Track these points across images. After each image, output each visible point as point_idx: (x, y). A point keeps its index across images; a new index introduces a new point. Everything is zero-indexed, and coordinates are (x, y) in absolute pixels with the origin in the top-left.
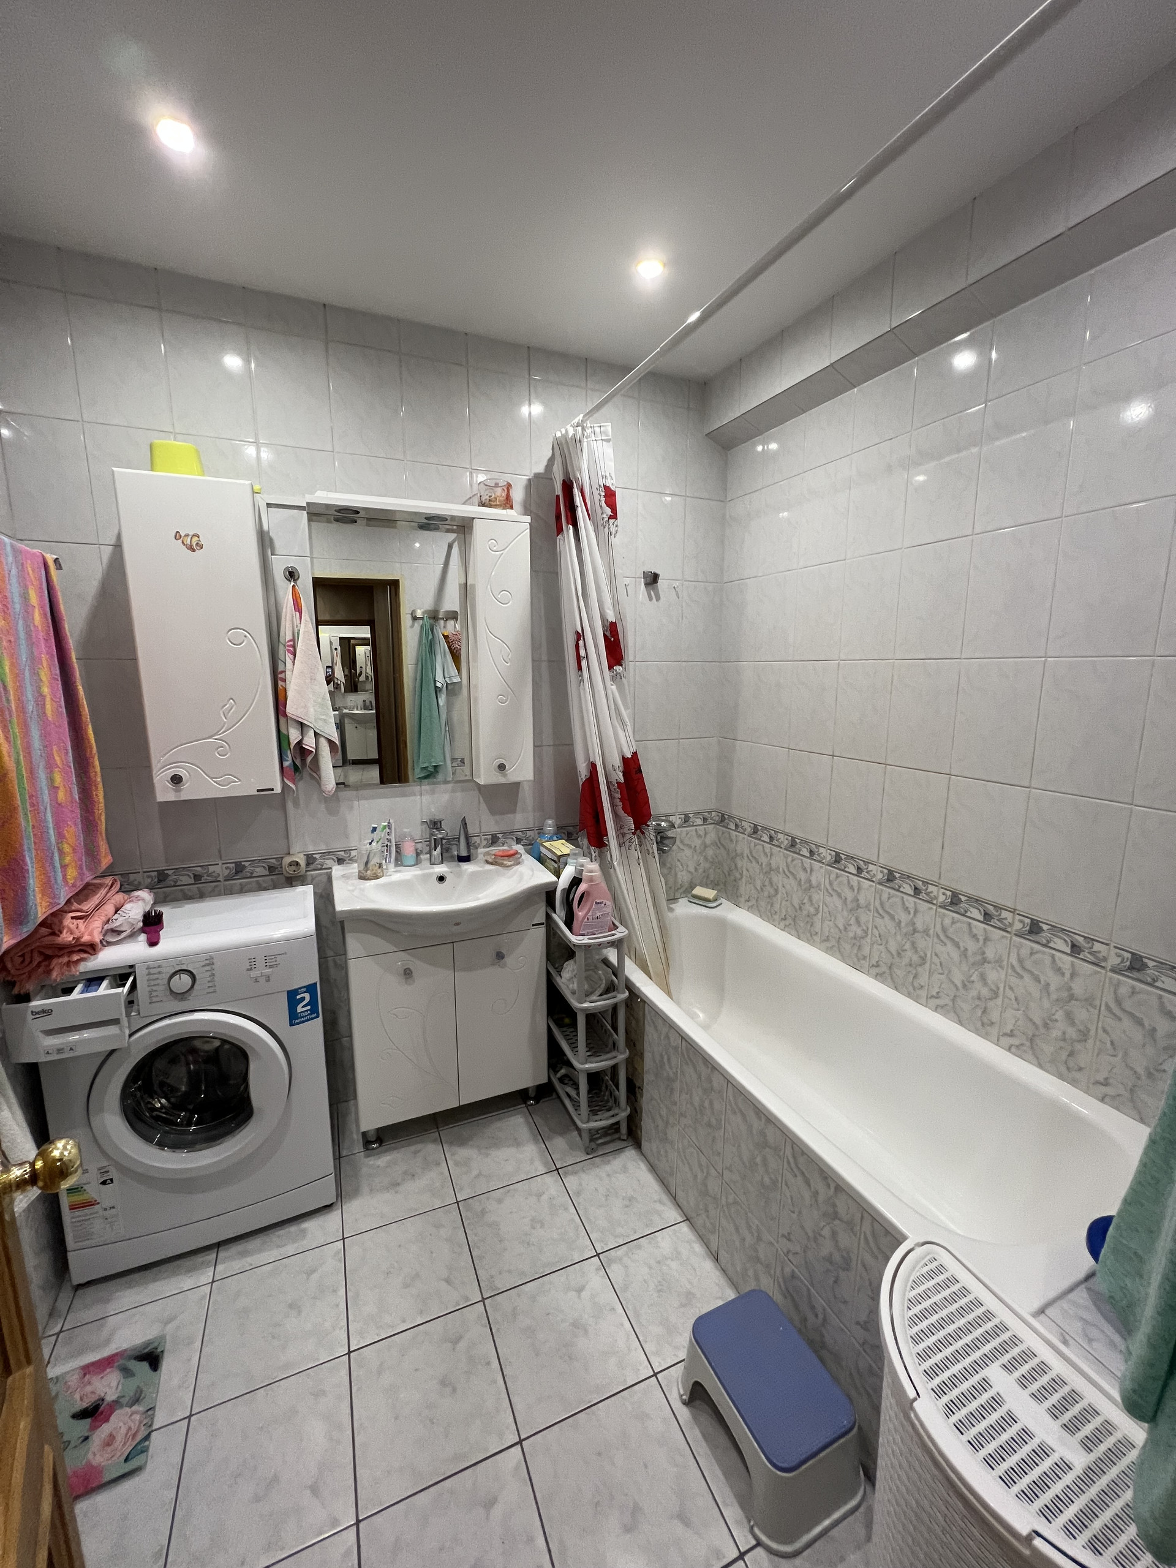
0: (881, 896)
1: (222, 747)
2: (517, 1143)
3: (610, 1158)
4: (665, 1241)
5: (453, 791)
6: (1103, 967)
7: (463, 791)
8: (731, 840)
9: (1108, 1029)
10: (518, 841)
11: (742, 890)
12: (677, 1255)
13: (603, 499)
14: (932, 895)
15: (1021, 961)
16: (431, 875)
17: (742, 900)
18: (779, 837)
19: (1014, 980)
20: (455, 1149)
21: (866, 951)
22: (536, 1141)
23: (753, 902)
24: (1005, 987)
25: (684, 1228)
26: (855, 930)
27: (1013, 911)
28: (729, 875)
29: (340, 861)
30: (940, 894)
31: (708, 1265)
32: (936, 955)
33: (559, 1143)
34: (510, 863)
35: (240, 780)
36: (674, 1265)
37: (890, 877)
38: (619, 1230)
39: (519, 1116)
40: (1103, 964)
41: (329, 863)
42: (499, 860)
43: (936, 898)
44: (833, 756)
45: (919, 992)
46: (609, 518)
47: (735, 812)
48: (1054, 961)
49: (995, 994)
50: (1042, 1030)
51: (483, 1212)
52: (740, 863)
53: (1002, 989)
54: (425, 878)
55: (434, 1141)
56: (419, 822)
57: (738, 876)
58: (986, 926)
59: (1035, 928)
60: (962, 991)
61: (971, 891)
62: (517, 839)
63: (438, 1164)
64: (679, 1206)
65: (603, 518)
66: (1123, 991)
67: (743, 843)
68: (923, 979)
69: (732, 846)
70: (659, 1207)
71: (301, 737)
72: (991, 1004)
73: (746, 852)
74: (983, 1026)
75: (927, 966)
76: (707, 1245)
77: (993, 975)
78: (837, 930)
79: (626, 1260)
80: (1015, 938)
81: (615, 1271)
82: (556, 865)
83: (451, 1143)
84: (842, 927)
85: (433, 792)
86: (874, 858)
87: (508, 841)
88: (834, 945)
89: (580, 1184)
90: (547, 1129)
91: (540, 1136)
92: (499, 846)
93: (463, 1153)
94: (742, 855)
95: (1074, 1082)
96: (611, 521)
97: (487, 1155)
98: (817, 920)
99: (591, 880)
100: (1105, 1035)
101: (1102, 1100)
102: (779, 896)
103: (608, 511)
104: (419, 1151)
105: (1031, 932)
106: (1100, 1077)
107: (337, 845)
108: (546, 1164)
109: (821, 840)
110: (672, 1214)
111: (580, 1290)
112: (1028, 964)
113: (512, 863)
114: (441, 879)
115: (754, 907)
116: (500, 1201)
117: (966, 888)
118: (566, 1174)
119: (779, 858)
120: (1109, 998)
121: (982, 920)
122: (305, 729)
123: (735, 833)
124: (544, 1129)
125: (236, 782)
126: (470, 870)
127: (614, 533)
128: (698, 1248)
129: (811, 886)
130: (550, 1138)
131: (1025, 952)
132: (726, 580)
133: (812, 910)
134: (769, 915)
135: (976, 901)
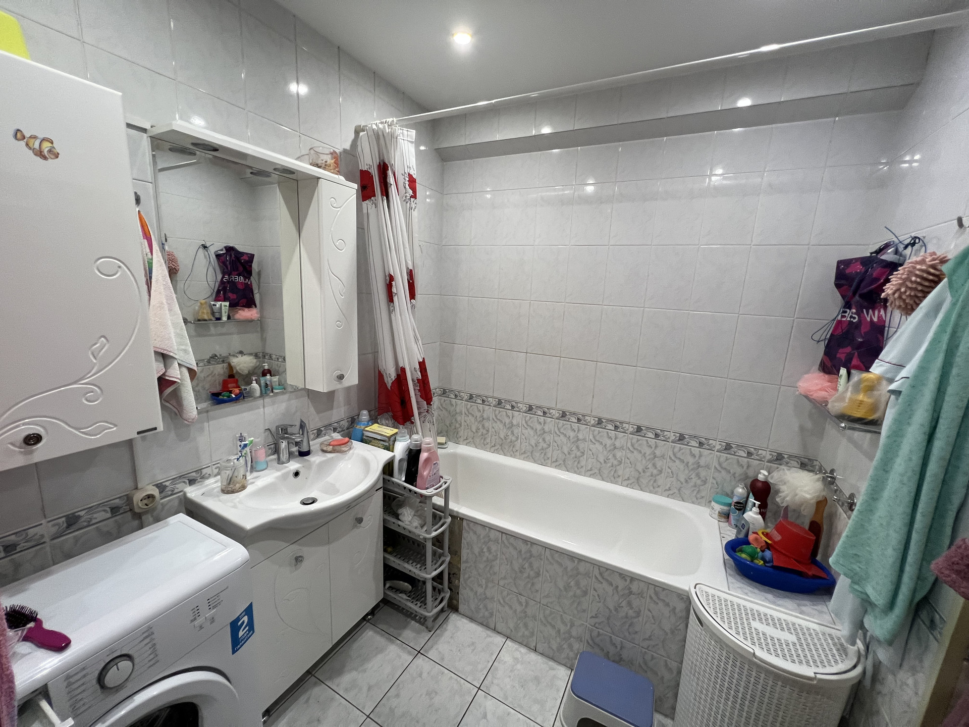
0: (558, 425)
1: (92, 392)
2: (380, 650)
3: (445, 626)
4: (505, 656)
5: (289, 400)
6: (668, 441)
7: (297, 398)
8: (452, 405)
9: (670, 466)
10: (335, 430)
11: (461, 433)
12: (516, 659)
13: (407, 183)
14: (587, 421)
15: (632, 445)
16: (288, 473)
17: (461, 439)
18: (489, 400)
19: (629, 455)
20: (337, 681)
21: (549, 455)
22: (392, 642)
23: (470, 440)
24: (625, 458)
25: (509, 643)
26: (542, 445)
27: (629, 423)
28: (450, 426)
29: (192, 482)
30: (592, 420)
31: (533, 656)
32: (590, 450)
33: (408, 634)
34: (346, 449)
35: (115, 426)
36: (519, 666)
37: (564, 415)
38: (480, 667)
39: (367, 631)
40: (668, 440)
41: (180, 486)
42: (337, 448)
43: (590, 422)
44: (527, 353)
45: (581, 470)
46: (411, 197)
47: (455, 387)
48: (648, 443)
49: (620, 463)
50: (642, 474)
51: (392, 710)
52: (459, 418)
53: (623, 460)
54: (284, 477)
55: (315, 684)
56: (263, 430)
57: (458, 425)
58: (616, 432)
59: (639, 429)
60: (604, 465)
61: (609, 417)
62: (334, 429)
63: (332, 699)
64: (499, 633)
65: (406, 197)
66: (676, 450)
67: (461, 406)
68: (583, 463)
69: (452, 409)
70: (489, 639)
71: (164, 370)
72: (618, 467)
73: (464, 410)
74: (614, 478)
75: (585, 456)
76: (527, 646)
77: (619, 454)
78: (531, 447)
79: (495, 681)
80: (630, 435)
81: (494, 691)
82: (388, 444)
83: (331, 678)
84: (534, 445)
85: (273, 403)
86: (554, 406)
87: (328, 431)
88: (529, 456)
89: (440, 652)
90: (393, 630)
91: (393, 637)
92: (323, 437)
93: (346, 679)
94: (461, 413)
95: (656, 493)
96: (412, 199)
97: (365, 671)
98: (518, 444)
99: (428, 450)
100: (669, 469)
101: (668, 497)
102: (490, 434)
103: (411, 192)
104: (309, 699)
105: (637, 431)
106: (667, 488)
107: (188, 468)
108: (410, 653)
109: (520, 399)
110: (499, 640)
111: (485, 716)
112: (636, 446)
113: (347, 449)
114: (297, 474)
115: (469, 442)
116: (397, 696)
117: (605, 415)
118: (427, 651)
119: (489, 412)
120: (671, 453)
121: (613, 429)
122: (169, 361)
123: (454, 400)
124: (391, 630)
125: (112, 428)
126: (317, 462)
127: (413, 208)
128: (523, 650)
129: (513, 425)
130: (400, 635)
131: (634, 441)
132: (444, 243)
133: (514, 438)
134: (483, 445)
135: (611, 421)
